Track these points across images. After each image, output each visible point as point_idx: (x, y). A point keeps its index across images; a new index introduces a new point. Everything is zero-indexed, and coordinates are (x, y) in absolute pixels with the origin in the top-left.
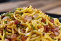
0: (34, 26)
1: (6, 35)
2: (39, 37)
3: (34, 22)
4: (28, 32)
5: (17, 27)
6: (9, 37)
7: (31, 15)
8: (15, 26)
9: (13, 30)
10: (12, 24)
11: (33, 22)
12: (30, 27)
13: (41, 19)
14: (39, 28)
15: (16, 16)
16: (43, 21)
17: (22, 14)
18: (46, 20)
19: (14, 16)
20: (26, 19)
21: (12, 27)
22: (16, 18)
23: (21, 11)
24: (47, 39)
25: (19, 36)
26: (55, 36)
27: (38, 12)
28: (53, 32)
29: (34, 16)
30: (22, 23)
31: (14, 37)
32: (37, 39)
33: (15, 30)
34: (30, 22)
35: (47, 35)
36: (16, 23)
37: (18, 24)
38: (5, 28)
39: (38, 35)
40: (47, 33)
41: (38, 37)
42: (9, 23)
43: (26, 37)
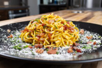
0: (56, 26)
1: (36, 34)
3: (56, 24)
4: (53, 30)
5: (44, 28)
7: (54, 19)
8: (42, 27)
10: (40, 26)
12: (54, 27)
14: (60, 27)
16: (62, 23)
17: (46, 19)
18: (64, 22)
19: (41, 21)
20: (50, 22)
21: (40, 28)
22: (42, 22)
23: (46, 17)
24: (66, 35)
25: (46, 34)
26: (72, 32)
27: (58, 17)
28: (70, 30)
30: (47, 25)
31: (43, 35)
33: (42, 30)
34: (53, 24)
35: (66, 32)
36: (43, 25)
37: (44, 26)
38: (35, 29)
39: (60, 32)
42: (38, 26)
43: (51, 34)
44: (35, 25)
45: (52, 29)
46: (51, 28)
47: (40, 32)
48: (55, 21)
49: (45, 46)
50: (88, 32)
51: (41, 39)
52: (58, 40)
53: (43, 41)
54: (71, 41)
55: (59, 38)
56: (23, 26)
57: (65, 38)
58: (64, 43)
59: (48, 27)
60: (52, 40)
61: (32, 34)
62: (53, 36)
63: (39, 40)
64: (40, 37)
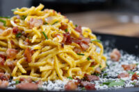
0: (46, 34)
2: (55, 49)
3: (46, 29)
6: (2, 53)
7: (42, 17)
8: (14, 36)
9: (9, 42)
10: (8, 33)
12: (40, 35)
14: (54, 36)
15: (15, 22)
17: (24, 17)
18: (67, 26)
19: (12, 23)
20: (32, 23)
21: (7, 38)
22: (15, 25)
27: (54, 15)
28: (79, 44)
29: (46, 20)
30: (26, 30)
31: (12, 52)
32: (51, 53)
33: (13, 43)
34: (39, 28)
36: (15, 32)
37: (18, 33)
40: (69, 46)
41: (52, 50)
43: (32, 52)
47: (7, 47)
48: (45, 23)
49: (14, 78)
50: (131, 57)
51: (8, 62)
52: (47, 64)
53: (11, 68)
54: (78, 69)
55: (49, 61)
57: (63, 62)
59: (28, 36)
64: (5, 58)
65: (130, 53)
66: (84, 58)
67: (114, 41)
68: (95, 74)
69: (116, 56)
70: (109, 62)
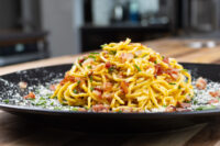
0: (139, 66)
1: (92, 85)
2: (148, 80)
3: (138, 61)
4: (131, 76)
5: (110, 72)
6: (99, 87)
7: (132, 51)
8: (107, 71)
9: (104, 77)
10: (101, 68)
11: (136, 61)
12: (133, 68)
13: (148, 57)
14: (145, 69)
15: (105, 57)
17: (114, 53)
18: (155, 58)
19: (102, 58)
20: (124, 57)
21: (101, 72)
22: (106, 60)
24: (161, 84)
25: (116, 85)
27: (142, 48)
28: (169, 74)
29: (136, 53)
30: (118, 64)
31: (108, 86)
32: (146, 84)
33: (107, 77)
34: (131, 61)
35: (160, 78)
36: (107, 66)
37: (110, 68)
38: (90, 76)
39: (147, 78)
42: (95, 68)
43: (128, 84)
44: (90, 67)
45: (128, 73)
46: (126, 70)
47: (101, 81)
48: (135, 57)
49: (114, 109)
50: (216, 85)
51: (106, 95)
52: (144, 94)
53: (109, 100)
54: (171, 98)
55: (145, 91)
56: (54, 77)
57: (157, 92)
58: (156, 102)
59: (119, 69)
60: (129, 95)
61: (84, 86)
62: (131, 87)
63: (100, 97)
64: (102, 91)
65: (215, 81)
66: (176, 87)
67: (196, 69)
68: (186, 101)
69: (202, 85)
70: (196, 91)
